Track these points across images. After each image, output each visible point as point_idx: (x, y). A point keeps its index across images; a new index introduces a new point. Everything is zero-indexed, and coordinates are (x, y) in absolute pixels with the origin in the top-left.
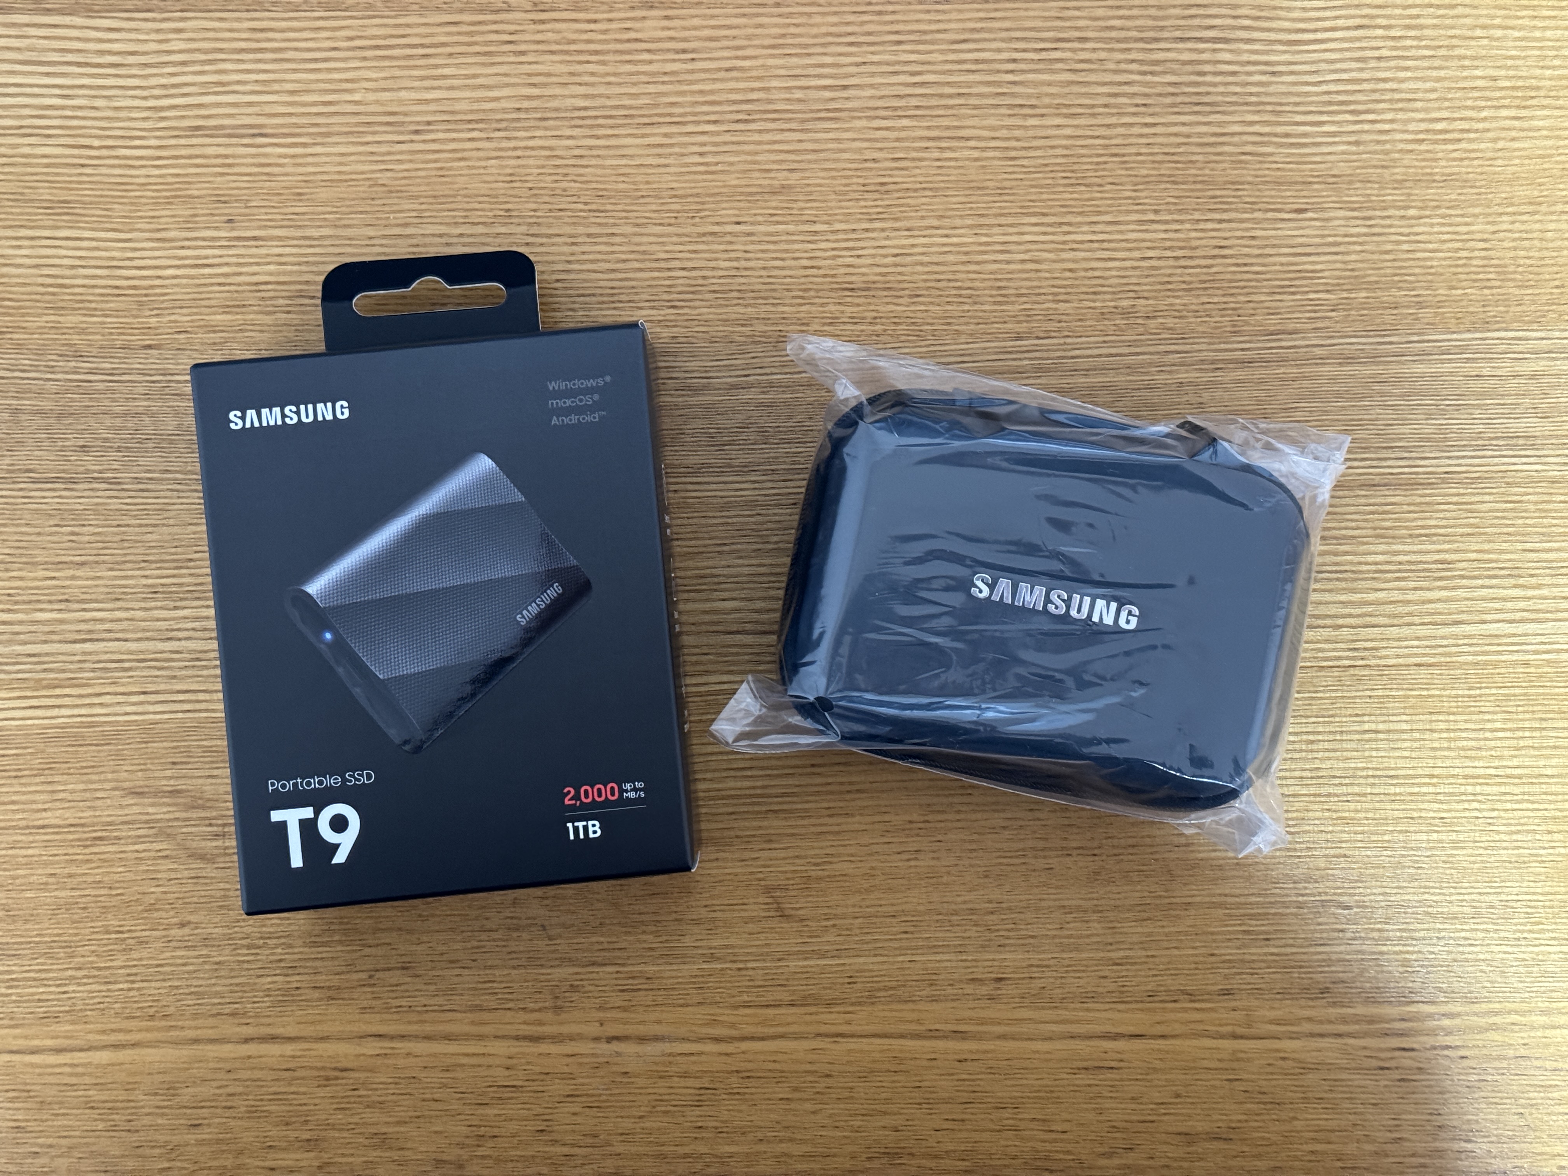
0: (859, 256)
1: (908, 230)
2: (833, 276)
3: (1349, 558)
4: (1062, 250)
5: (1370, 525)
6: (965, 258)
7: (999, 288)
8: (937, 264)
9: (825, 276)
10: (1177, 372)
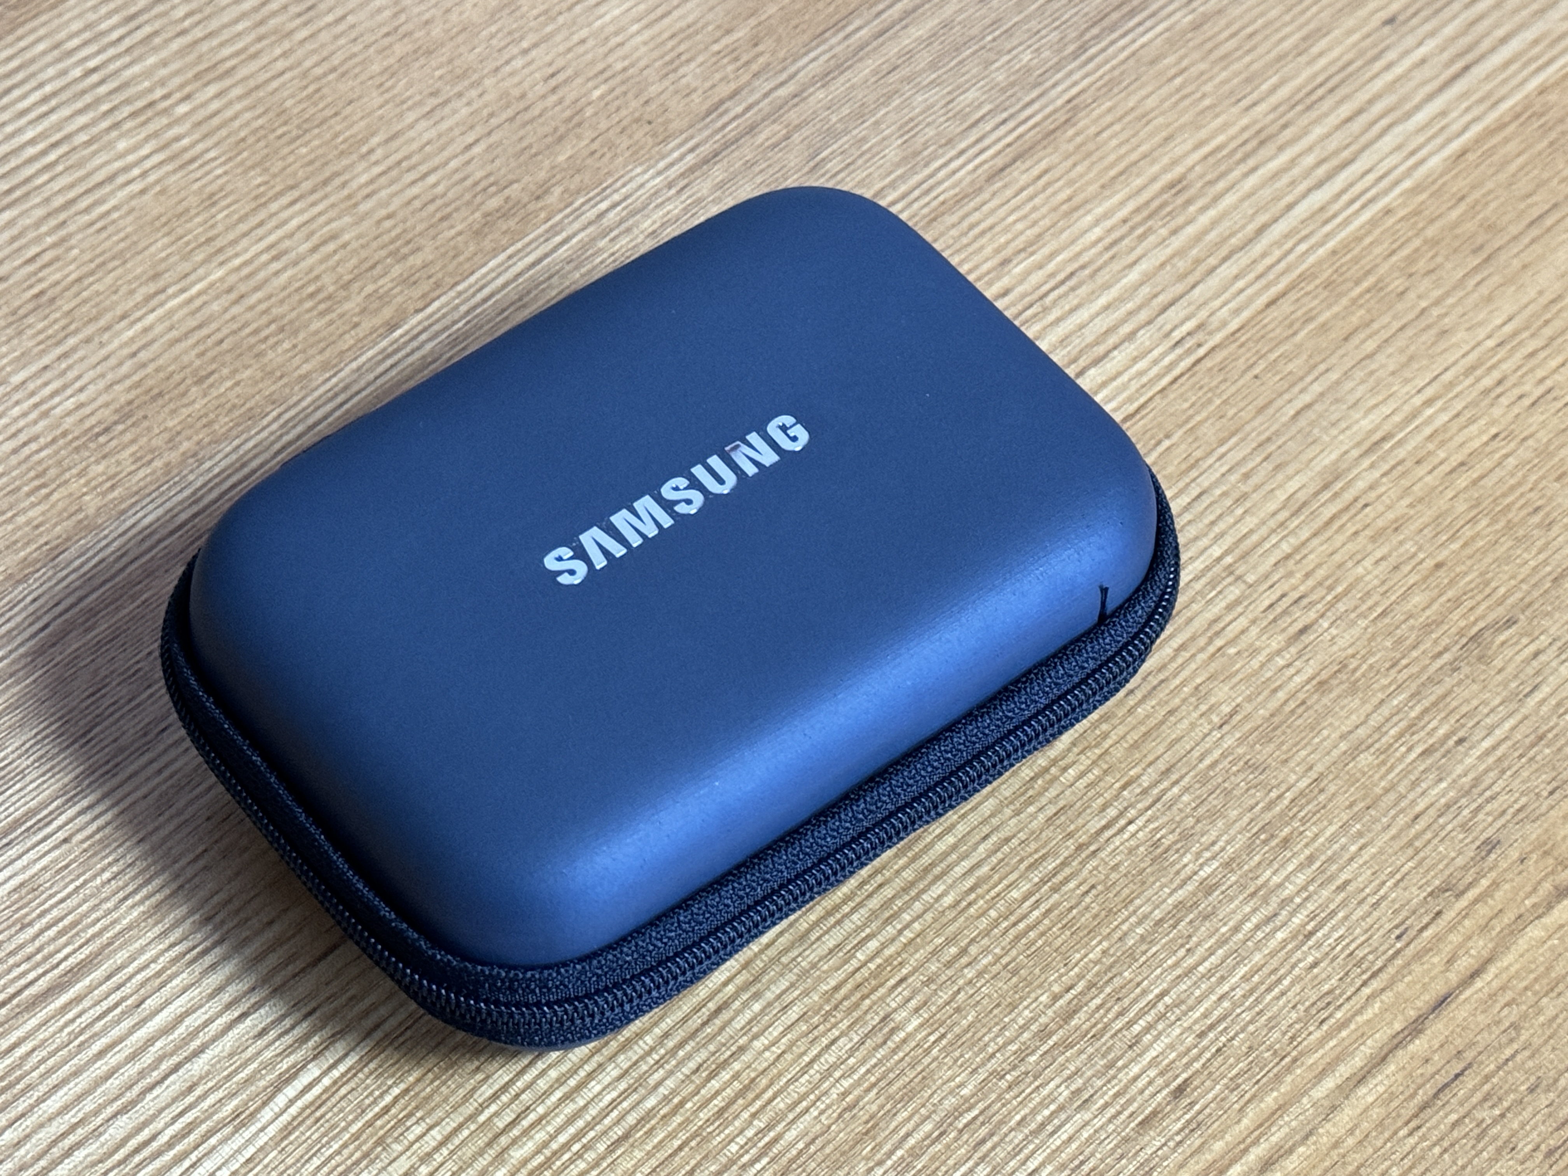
0: (81, 390)
1: (123, 317)
2: (64, 434)
3: (1059, 258)
4: (356, 205)
5: (1044, 210)
6: (233, 296)
7: (312, 295)
8: (200, 327)
9: (54, 441)
10: (636, 225)
